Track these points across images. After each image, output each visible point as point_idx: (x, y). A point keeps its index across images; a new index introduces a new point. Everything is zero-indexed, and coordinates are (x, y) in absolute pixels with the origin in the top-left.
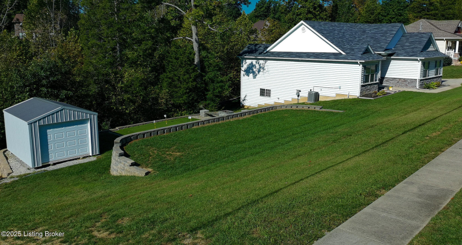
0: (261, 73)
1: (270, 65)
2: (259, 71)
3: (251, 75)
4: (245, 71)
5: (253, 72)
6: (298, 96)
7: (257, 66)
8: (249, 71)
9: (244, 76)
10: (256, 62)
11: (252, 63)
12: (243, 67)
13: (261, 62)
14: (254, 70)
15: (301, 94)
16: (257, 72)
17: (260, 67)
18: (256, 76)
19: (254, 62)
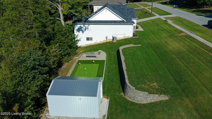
0: (86, 31)
1: (91, 27)
2: (85, 30)
3: (81, 32)
4: (77, 30)
5: (82, 31)
6: (106, 39)
7: (84, 28)
8: (79, 30)
9: (76, 32)
10: (83, 26)
11: (81, 26)
12: (75, 28)
13: (86, 26)
14: (82, 29)
15: (108, 38)
16: (84, 30)
17: (86, 28)
18: (84, 32)
19: (82, 26)
